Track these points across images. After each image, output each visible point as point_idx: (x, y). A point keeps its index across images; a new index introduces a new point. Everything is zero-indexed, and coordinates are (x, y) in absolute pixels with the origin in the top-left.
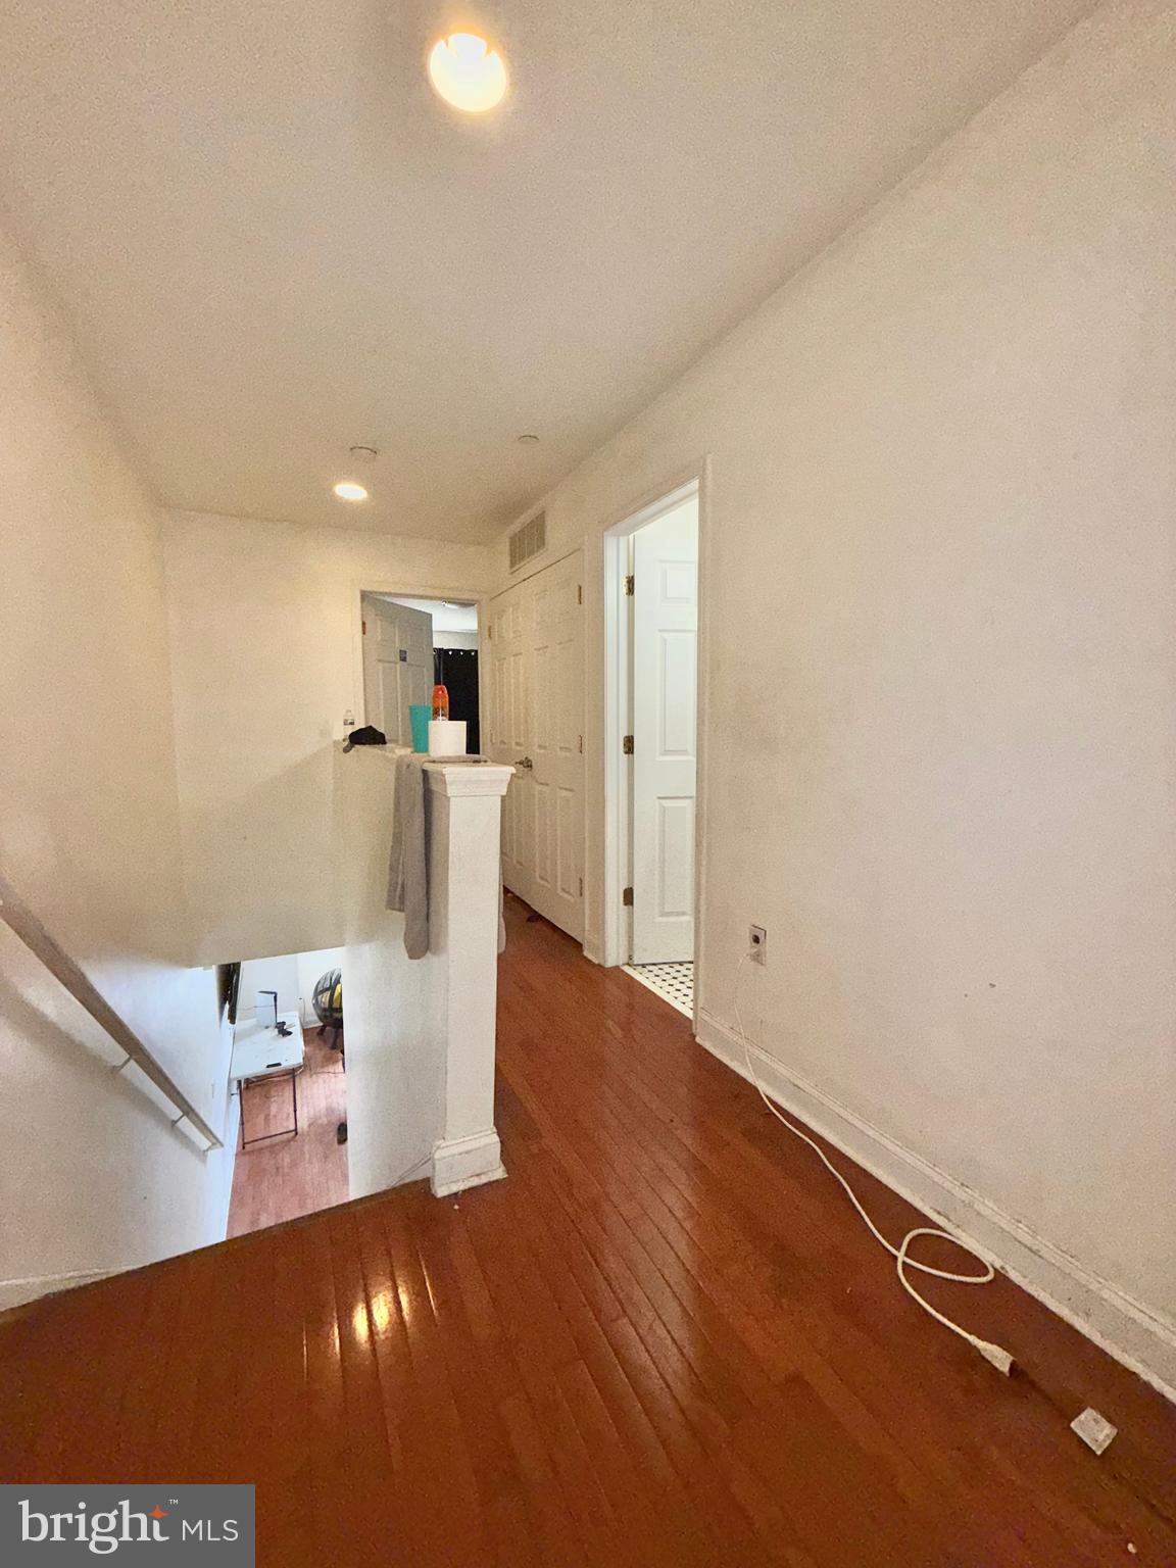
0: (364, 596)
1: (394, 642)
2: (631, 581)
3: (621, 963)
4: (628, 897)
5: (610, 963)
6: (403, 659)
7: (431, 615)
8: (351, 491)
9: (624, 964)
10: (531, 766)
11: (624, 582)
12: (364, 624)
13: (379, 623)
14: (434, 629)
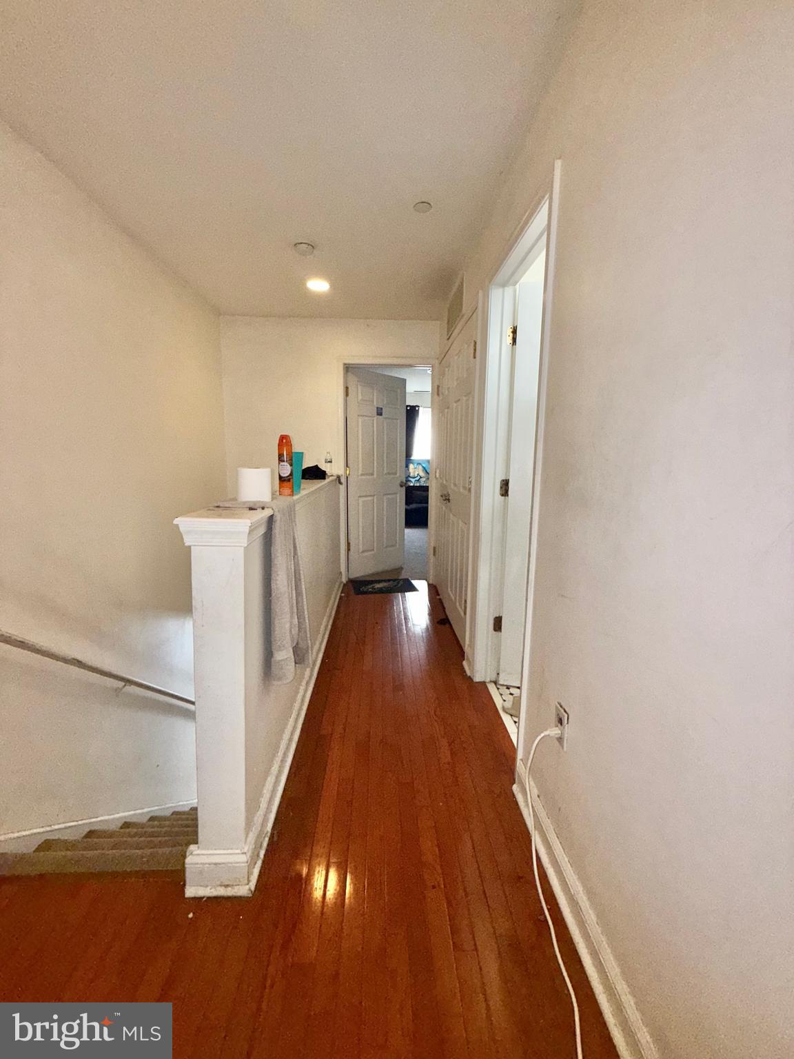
0: (348, 368)
1: (373, 402)
2: (514, 332)
3: (488, 680)
4: (498, 624)
5: (477, 679)
6: (381, 414)
7: (405, 380)
8: (318, 286)
9: (491, 681)
10: (449, 500)
11: (509, 332)
12: (347, 388)
13: (360, 387)
14: (407, 391)
